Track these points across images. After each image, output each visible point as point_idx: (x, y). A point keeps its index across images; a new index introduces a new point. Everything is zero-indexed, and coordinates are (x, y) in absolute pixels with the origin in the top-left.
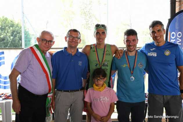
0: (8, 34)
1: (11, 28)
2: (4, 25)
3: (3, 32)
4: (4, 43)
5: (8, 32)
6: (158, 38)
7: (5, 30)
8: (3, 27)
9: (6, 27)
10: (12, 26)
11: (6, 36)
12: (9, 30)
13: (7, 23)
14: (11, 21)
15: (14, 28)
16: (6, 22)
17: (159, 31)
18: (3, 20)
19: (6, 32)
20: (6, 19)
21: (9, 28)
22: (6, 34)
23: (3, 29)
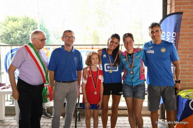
0: (29, 31)
1: (32, 26)
2: (26, 23)
3: (25, 29)
4: (26, 40)
5: (29, 30)
6: (156, 37)
7: (27, 28)
8: (25, 25)
9: (28, 25)
10: (33, 24)
11: (28, 33)
12: (30, 28)
13: (29, 21)
14: (32, 20)
15: (34, 26)
16: (27, 20)
17: (157, 31)
18: (25, 19)
19: (28, 29)
20: (28, 18)
21: (30, 26)
22: (28, 31)
23: (25, 27)
